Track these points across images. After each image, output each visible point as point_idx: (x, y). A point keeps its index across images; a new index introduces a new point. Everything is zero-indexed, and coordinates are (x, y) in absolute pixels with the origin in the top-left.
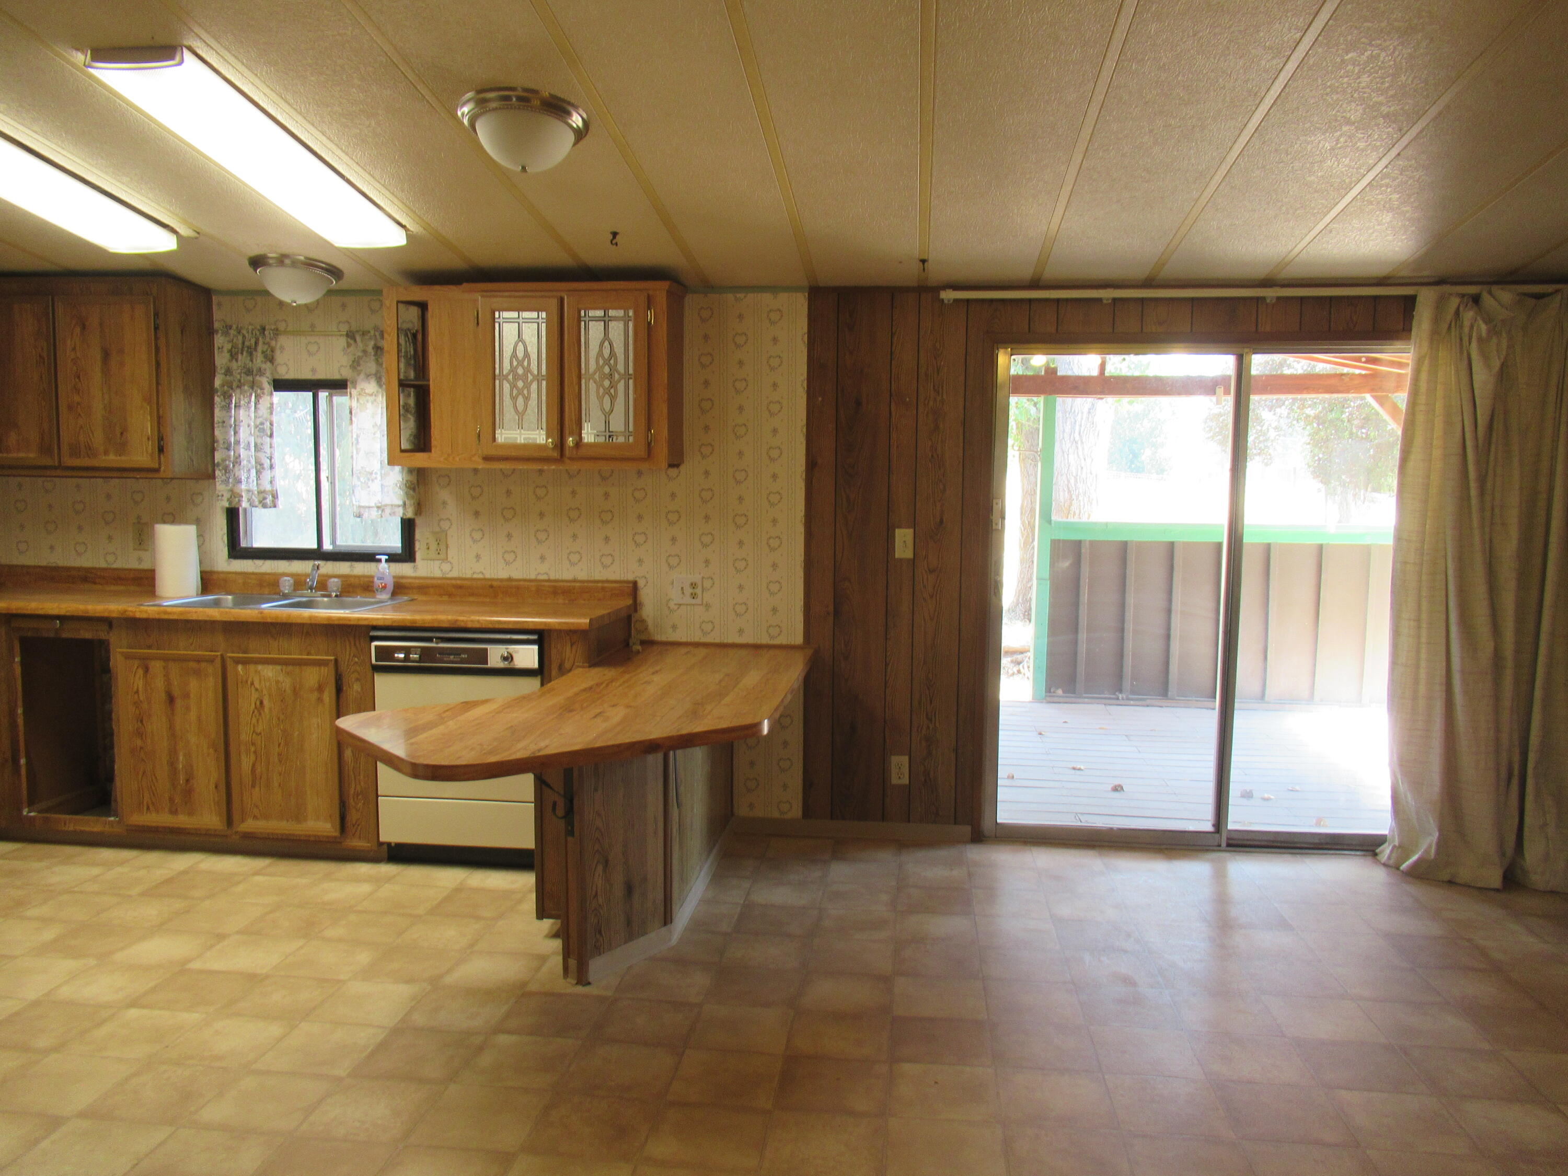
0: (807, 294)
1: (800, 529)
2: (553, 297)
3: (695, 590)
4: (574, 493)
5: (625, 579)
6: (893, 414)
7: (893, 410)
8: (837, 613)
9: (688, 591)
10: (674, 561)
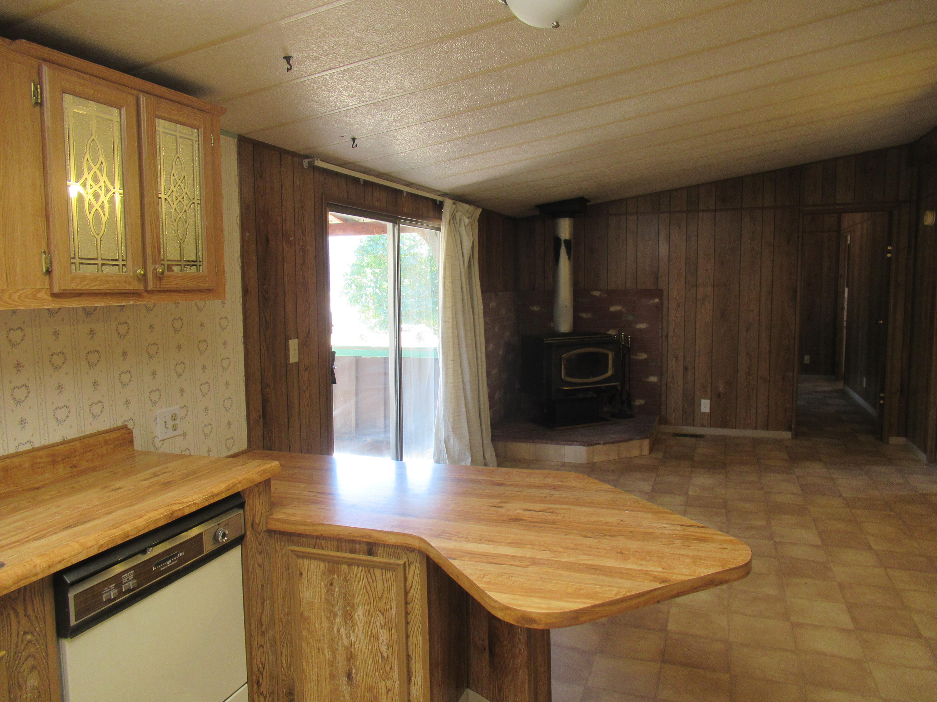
0: (236, 140)
1: (241, 348)
2: (132, 94)
3: (173, 423)
4: (56, 333)
5: (115, 426)
6: (285, 250)
7: (284, 247)
8: (264, 415)
9: (170, 423)
10: (155, 396)
